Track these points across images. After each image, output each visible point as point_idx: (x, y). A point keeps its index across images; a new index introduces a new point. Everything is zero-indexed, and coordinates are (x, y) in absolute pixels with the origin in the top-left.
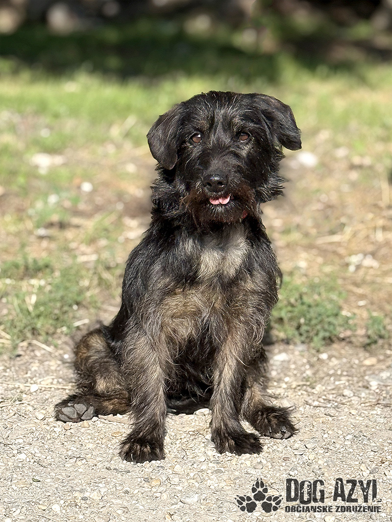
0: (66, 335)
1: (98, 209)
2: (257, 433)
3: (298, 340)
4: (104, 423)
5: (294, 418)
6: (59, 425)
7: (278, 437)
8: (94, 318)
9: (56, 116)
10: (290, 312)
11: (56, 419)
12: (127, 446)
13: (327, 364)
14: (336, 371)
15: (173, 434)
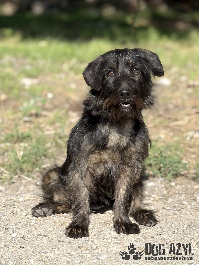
0: (38, 172)
1: (56, 107)
2: (137, 223)
3: (159, 175)
4: (57, 218)
5: (157, 216)
6: (34, 219)
7: (148, 225)
8: (53, 164)
9: (35, 58)
10: (156, 161)
11: (32, 216)
12: (69, 230)
13: (175, 188)
14: (179, 191)
15: (93, 224)
